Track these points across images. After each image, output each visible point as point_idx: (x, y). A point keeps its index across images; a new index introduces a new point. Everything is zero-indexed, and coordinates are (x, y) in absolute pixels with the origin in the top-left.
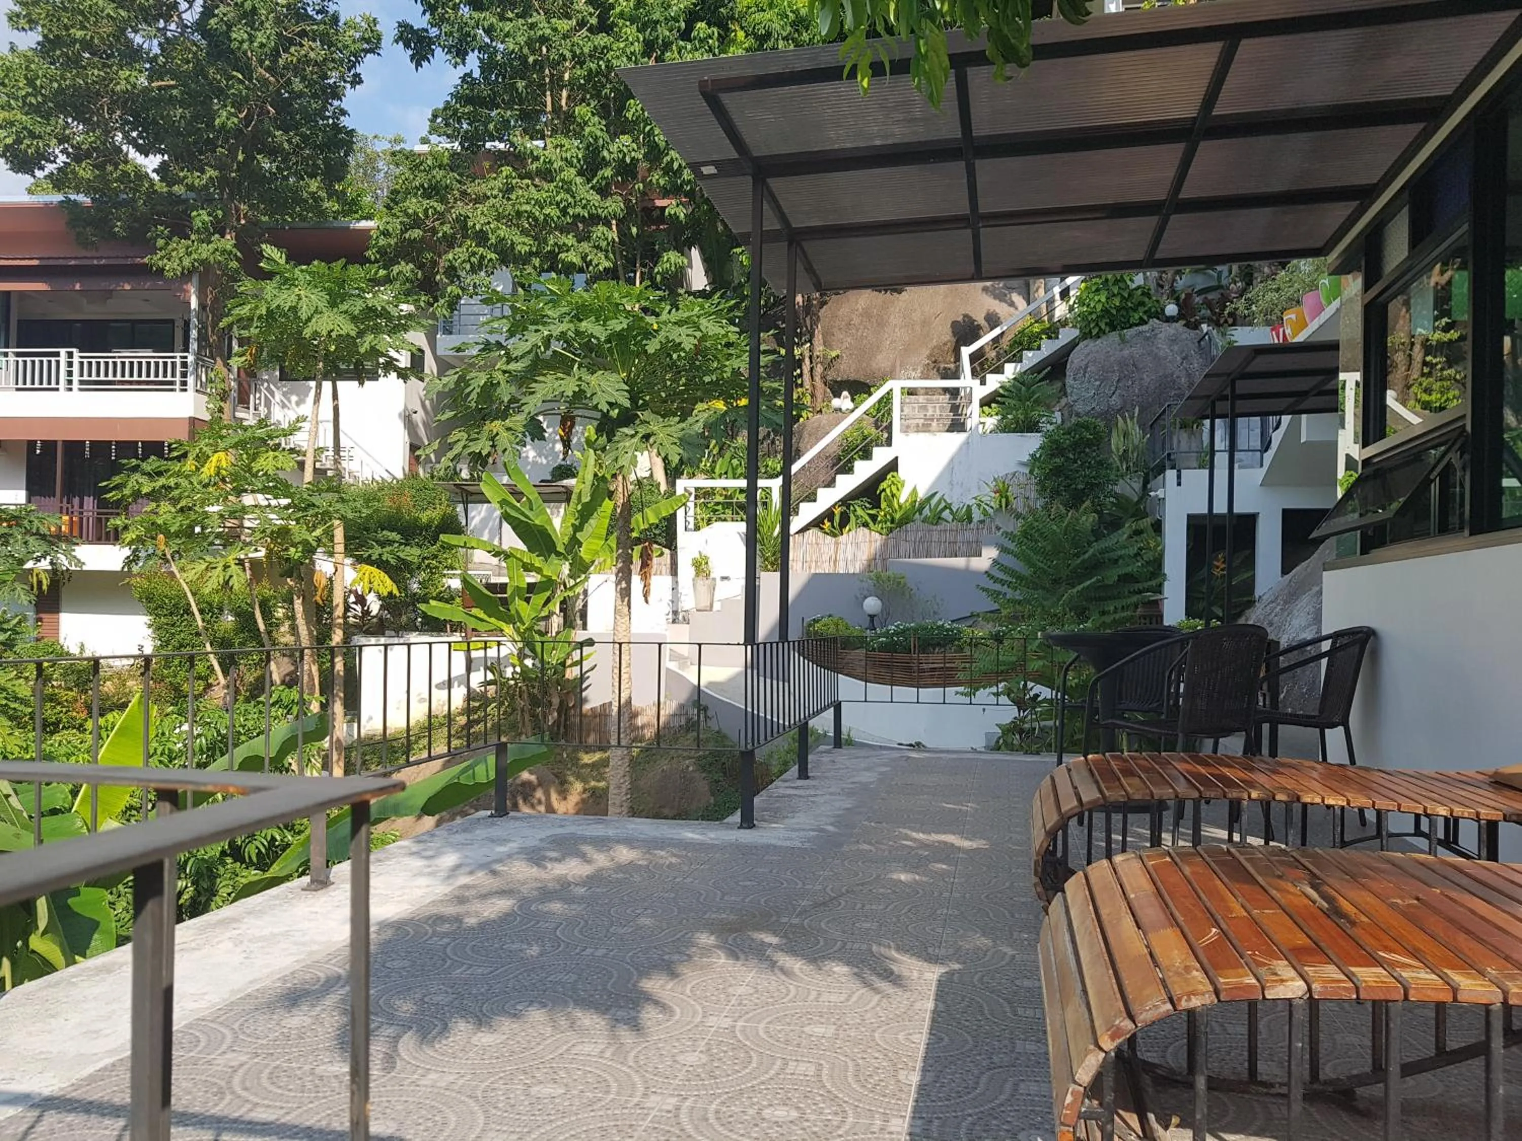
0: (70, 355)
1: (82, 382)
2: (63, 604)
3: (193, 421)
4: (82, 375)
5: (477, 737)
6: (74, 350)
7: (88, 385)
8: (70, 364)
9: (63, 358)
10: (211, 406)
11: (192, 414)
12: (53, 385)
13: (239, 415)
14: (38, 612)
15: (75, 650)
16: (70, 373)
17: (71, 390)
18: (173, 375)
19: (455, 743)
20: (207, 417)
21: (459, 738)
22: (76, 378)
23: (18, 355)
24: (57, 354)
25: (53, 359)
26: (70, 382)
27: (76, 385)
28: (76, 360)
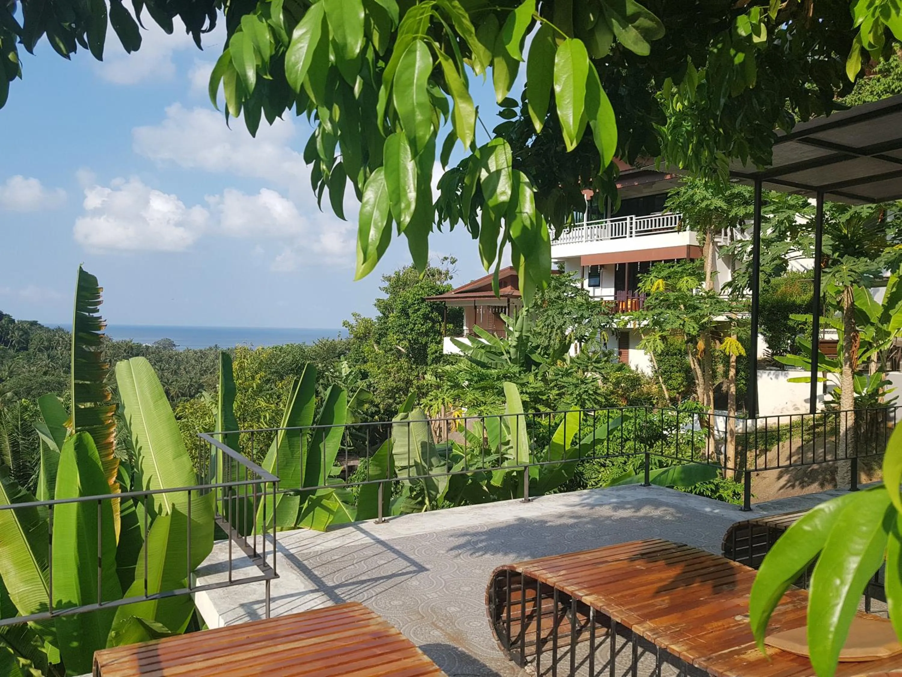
0: (631, 219)
1: (636, 232)
2: (631, 345)
3: (689, 247)
4: (636, 228)
5: (819, 434)
6: (633, 216)
7: (640, 233)
8: (631, 224)
9: (628, 221)
10: (699, 237)
11: (688, 244)
12: (624, 235)
13: (716, 240)
14: (619, 348)
15: (633, 368)
16: (631, 228)
17: (631, 236)
18: (675, 224)
19: (806, 437)
20: (697, 244)
21: (808, 434)
22: (634, 230)
23: (612, 221)
24: (626, 219)
25: (624, 222)
26: (631, 233)
27: (634, 234)
28: (634, 221)
